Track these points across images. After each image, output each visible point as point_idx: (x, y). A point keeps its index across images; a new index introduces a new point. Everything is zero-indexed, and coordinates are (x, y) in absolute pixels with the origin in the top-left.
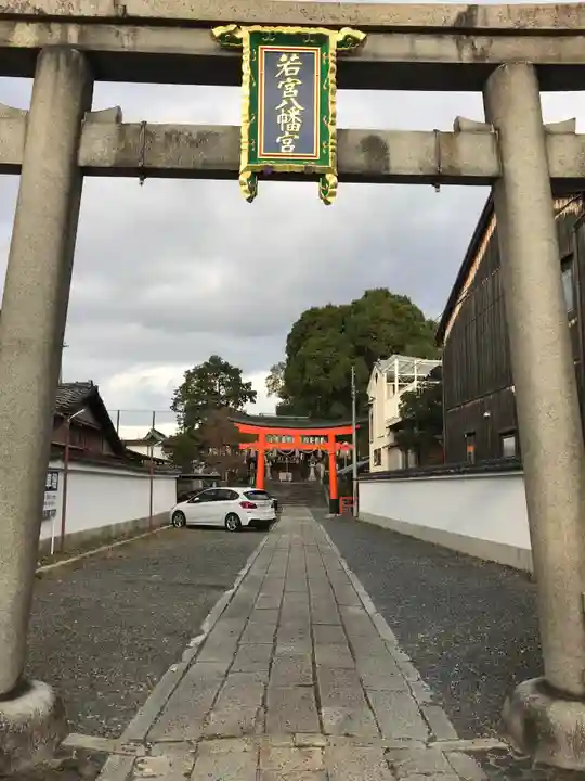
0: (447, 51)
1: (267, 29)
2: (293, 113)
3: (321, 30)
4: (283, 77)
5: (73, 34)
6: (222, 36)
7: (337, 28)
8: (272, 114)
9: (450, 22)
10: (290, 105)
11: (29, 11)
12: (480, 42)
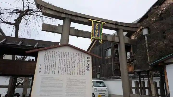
0: (114, 26)
1: (95, 21)
2: (97, 31)
3: (101, 22)
4: (96, 27)
5: (70, 17)
6: (90, 21)
7: (103, 22)
8: (95, 31)
9: (115, 23)
10: (97, 30)
11: (64, 12)
12: (117, 26)
